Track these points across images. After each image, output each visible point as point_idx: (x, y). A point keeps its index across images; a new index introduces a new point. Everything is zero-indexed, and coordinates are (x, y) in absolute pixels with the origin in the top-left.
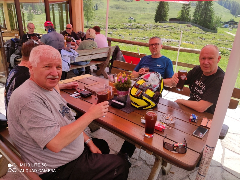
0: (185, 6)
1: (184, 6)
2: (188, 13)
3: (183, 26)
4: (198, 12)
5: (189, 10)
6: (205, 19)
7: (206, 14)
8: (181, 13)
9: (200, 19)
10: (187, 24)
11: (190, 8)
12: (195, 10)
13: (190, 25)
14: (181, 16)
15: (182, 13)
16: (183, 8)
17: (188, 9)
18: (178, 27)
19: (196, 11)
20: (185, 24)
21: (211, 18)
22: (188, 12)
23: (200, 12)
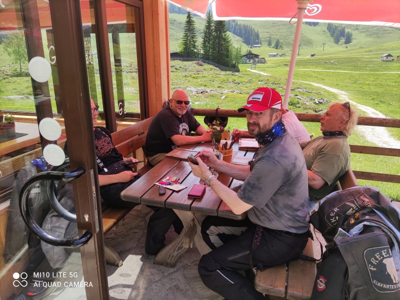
0: (189, 34)
1: (187, 34)
2: (194, 45)
3: (191, 65)
4: (209, 43)
5: (195, 39)
6: (220, 53)
7: (220, 45)
8: (184, 45)
9: (213, 53)
10: (195, 62)
11: (196, 37)
12: (203, 40)
13: (201, 62)
14: (185, 49)
15: (186, 44)
16: (185, 36)
17: (193, 38)
18: (185, 66)
19: (205, 42)
20: (193, 62)
21: (228, 51)
22: (194, 43)
23: (211, 42)
